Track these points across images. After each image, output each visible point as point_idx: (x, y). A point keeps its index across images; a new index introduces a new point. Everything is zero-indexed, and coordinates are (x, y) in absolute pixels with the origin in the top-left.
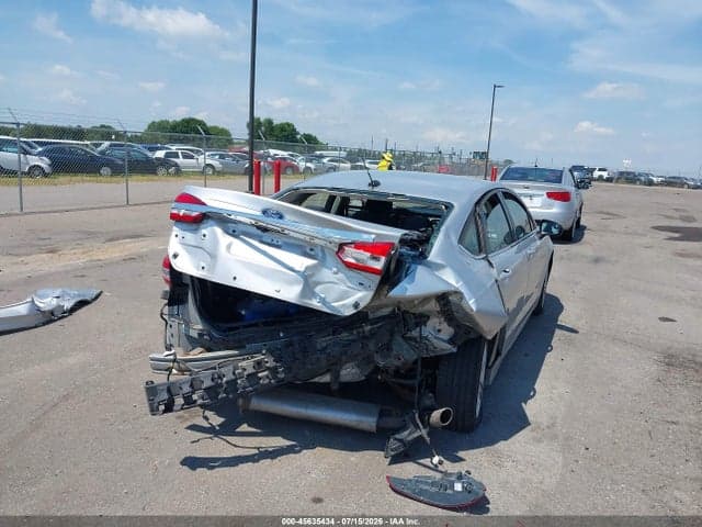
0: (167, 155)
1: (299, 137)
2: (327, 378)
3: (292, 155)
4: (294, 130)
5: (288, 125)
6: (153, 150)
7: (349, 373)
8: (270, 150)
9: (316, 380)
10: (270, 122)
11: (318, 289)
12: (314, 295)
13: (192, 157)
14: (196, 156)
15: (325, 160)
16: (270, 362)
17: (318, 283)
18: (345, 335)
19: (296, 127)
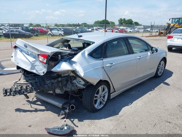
0: (92, 30)
1: (133, 23)
2: (51, 92)
3: (127, 28)
4: (132, 21)
5: (130, 20)
6: (89, 29)
7: (58, 91)
8: (121, 27)
9: (49, 92)
10: (124, 19)
11: (36, 67)
12: (34, 69)
13: (98, 30)
14: (99, 30)
15: (136, 29)
16: (31, 86)
17: (36, 66)
18: (53, 81)
19: (132, 20)
